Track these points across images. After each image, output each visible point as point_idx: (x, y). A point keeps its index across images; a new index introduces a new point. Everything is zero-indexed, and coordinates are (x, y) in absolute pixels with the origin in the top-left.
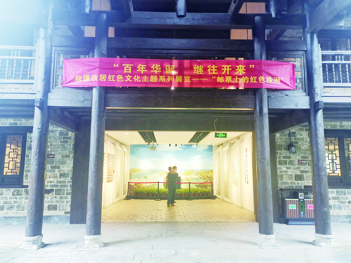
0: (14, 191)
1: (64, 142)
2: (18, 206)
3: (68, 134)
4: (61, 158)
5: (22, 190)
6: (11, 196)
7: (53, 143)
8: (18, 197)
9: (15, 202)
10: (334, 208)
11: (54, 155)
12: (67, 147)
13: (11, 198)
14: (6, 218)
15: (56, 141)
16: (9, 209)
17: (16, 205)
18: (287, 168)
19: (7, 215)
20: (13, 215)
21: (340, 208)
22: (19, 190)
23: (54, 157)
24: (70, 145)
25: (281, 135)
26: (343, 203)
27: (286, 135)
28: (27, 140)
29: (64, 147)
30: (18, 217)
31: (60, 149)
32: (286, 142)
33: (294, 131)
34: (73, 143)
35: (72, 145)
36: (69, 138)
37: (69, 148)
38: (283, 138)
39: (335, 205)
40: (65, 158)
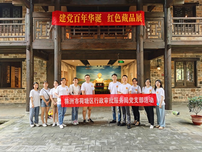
0: (18, 91)
1: (41, 66)
2: (21, 98)
3: (43, 62)
4: (40, 74)
5: (22, 90)
6: (17, 93)
7: (36, 67)
8: (20, 93)
9: (19, 96)
10: (179, 98)
11: (36, 73)
12: (43, 69)
13: (17, 94)
14: (15, 104)
15: (37, 66)
16: (16, 99)
17: (20, 97)
18: (156, 78)
19: (16, 102)
20: (18, 102)
21: (182, 98)
22: (20, 90)
23: (36, 74)
24: (44, 68)
25: (153, 61)
26: (184, 95)
27: (156, 61)
28: (23, 65)
29: (42, 69)
30: (21, 103)
31: (39, 70)
32: (156, 65)
33: (160, 59)
34: (45, 67)
35: (45, 68)
36: (44, 64)
37: (44, 69)
38: (154, 62)
39: (180, 97)
40: (42, 74)
